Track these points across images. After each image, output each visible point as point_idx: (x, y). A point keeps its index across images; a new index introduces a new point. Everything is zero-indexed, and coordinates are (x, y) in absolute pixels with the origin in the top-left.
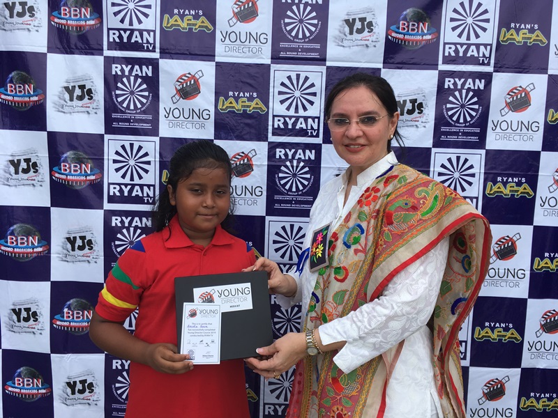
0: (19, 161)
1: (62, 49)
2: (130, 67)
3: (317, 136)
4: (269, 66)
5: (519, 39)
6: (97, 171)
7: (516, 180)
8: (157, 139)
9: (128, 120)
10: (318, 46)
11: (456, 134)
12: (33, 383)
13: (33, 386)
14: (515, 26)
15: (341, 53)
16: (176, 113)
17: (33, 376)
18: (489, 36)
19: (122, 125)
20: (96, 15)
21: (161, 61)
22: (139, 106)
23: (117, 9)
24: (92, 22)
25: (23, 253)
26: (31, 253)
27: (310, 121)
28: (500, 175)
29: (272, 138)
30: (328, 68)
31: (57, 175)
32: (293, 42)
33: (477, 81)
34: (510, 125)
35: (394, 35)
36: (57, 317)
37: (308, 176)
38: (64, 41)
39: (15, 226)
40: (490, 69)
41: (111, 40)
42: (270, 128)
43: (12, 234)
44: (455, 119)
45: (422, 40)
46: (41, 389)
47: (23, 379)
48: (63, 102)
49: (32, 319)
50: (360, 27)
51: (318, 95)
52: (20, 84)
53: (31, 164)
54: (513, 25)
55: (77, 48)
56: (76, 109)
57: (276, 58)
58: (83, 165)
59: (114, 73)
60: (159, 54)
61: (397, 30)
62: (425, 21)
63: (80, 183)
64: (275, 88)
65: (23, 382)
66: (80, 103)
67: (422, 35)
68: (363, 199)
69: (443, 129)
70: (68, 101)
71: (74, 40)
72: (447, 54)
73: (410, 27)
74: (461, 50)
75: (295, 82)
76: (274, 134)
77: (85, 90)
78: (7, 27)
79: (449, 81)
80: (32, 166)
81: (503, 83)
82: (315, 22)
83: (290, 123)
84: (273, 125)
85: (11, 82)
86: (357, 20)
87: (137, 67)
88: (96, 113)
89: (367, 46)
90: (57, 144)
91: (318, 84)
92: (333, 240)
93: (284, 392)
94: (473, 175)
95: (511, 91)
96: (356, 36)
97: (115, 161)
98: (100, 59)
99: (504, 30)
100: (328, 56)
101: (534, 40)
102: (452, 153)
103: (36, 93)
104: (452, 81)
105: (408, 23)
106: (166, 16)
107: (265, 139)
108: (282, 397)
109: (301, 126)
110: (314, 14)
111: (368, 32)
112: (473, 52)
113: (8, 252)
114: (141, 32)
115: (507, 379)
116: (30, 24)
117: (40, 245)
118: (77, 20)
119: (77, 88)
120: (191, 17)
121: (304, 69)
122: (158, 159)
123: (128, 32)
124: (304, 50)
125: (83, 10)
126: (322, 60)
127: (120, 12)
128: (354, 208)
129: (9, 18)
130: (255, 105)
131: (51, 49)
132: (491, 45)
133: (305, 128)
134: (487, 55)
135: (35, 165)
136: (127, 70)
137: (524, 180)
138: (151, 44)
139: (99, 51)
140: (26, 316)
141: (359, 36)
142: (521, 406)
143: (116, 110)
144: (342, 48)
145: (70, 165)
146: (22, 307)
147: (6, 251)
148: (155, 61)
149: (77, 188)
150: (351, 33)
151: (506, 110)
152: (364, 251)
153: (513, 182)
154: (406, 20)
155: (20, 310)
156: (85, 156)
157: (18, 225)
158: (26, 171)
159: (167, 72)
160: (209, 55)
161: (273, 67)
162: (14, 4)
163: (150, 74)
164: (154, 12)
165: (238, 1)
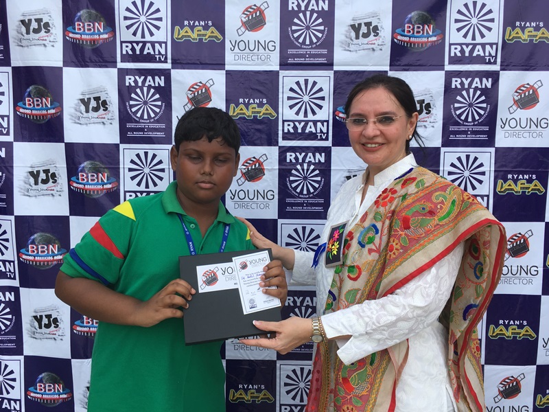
0: (38, 172)
1: (77, 63)
2: (143, 78)
3: (327, 139)
4: (278, 72)
5: (525, 37)
6: (113, 179)
7: (526, 177)
9: (142, 130)
10: (325, 51)
11: (465, 132)
12: (54, 388)
13: (55, 391)
14: (521, 24)
15: (348, 57)
17: (54, 382)
18: (494, 35)
19: (136, 134)
20: (109, 29)
21: (172, 71)
22: (153, 115)
23: (129, 22)
24: (105, 36)
25: (44, 261)
26: (51, 261)
27: (319, 124)
28: (510, 172)
29: (282, 143)
30: (335, 72)
31: (75, 185)
32: (301, 48)
33: (484, 80)
34: (519, 122)
35: (399, 37)
36: (78, 322)
37: (319, 179)
38: (78, 55)
39: (36, 235)
40: (496, 68)
41: (124, 52)
42: (280, 133)
43: (33, 242)
44: (463, 118)
45: (428, 42)
46: (62, 394)
47: (45, 384)
48: (79, 114)
49: (53, 325)
50: (366, 32)
51: (327, 99)
52: (38, 97)
53: (50, 174)
54: (518, 24)
55: (92, 62)
56: (92, 120)
57: (284, 65)
58: (100, 175)
59: (127, 84)
60: (171, 65)
61: (402, 33)
62: (430, 23)
63: (98, 191)
64: (284, 94)
65: (45, 388)
66: (96, 114)
67: (427, 36)
68: (380, 199)
69: (452, 128)
70: (84, 113)
71: (88, 54)
72: (452, 55)
73: (416, 30)
74: (467, 50)
75: (303, 87)
76: (284, 138)
77: (100, 102)
78: (24, 43)
79: (456, 81)
80: (51, 177)
81: (510, 81)
82: (322, 28)
83: (300, 127)
84: (283, 130)
85: (29, 96)
86: (363, 25)
87: (149, 78)
88: (111, 124)
89: (373, 50)
90: (75, 155)
91: (326, 88)
92: (349, 238)
93: (300, 392)
94: (483, 173)
95: (519, 88)
96: (362, 40)
97: (130, 170)
98: (114, 71)
99: (509, 29)
100: (335, 61)
101: (540, 38)
102: (462, 152)
103: (53, 106)
104: (459, 80)
105: (413, 25)
106: (177, 28)
107: (276, 144)
108: (298, 397)
109: (311, 130)
110: (320, 20)
111: (374, 36)
112: (478, 51)
113: (30, 261)
114: (153, 44)
115: (522, 376)
116: (46, 40)
117: (60, 253)
118: (91, 34)
119: (92, 100)
120: (200, 28)
121: (312, 75)
123: (141, 45)
124: (312, 56)
125: (97, 24)
126: (329, 65)
127: (132, 25)
128: (371, 208)
129: (25, 35)
130: (265, 110)
131: (66, 64)
132: (497, 44)
133: (314, 131)
134: (493, 54)
135: (54, 175)
136: (140, 81)
137: (534, 177)
138: (163, 55)
139: (113, 63)
140: (47, 323)
141: (366, 41)
142: (537, 403)
143: (131, 120)
144: (349, 52)
145: (87, 174)
146: (44, 314)
147: (27, 260)
148: (167, 72)
149: (94, 197)
150: (357, 37)
151: (515, 107)
152: (378, 251)
153: (524, 179)
154: (411, 23)
155: (41, 316)
156: (101, 165)
157: (39, 234)
158: (45, 182)
159: (178, 82)
160: (219, 65)
161: (282, 73)
162: (30, 20)
163: (162, 84)
164: (165, 25)
165: (246, 10)
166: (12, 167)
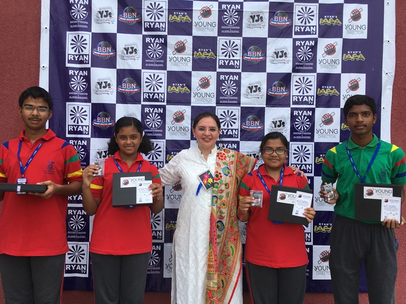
0: (101, 152)
1: (123, 102)
2: (153, 109)
4: (215, 107)
5: (326, 93)
8: (165, 141)
9: (152, 133)
10: (237, 98)
11: (300, 135)
15: (247, 101)
16: (173, 129)
18: (313, 92)
20: (139, 87)
21: (167, 106)
22: (157, 126)
24: (136, 90)
28: (322, 154)
30: (241, 107)
33: (308, 112)
34: (324, 131)
35: (270, 93)
38: (123, 98)
40: (314, 106)
41: (145, 97)
44: (299, 129)
45: (283, 94)
50: (255, 90)
51: (237, 119)
52: (104, 117)
54: (323, 87)
55: (130, 102)
57: (218, 103)
59: (146, 112)
60: (166, 103)
61: (271, 91)
62: (284, 86)
69: (294, 133)
71: (128, 98)
72: (294, 100)
73: (277, 89)
74: (300, 99)
75: (227, 114)
78: (98, 92)
81: (320, 113)
82: (235, 88)
83: (225, 132)
85: (99, 116)
86: (254, 87)
87: (156, 109)
89: (258, 98)
91: (237, 114)
94: (309, 154)
95: (324, 116)
96: (253, 93)
98: (140, 106)
99: (319, 89)
100: (241, 102)
101: (333, 93)
102: (299, 144)
103: (111, 122)
104: (297, 112)
106: (169, 87)
109: (230, 133)
110: (234, 84)
111: (259, 92)
112: (305, 99)
116: (109, 91)
118: (129, 89)
120: (180, 87)
121: (231, 108)
122: (165, 150)
123: (152, 94)
124: (231, 100)
125: (132, 85)
126: (239, 104)
127: (149, 85)
129: (99, 89)
131: (118, 102)
132: (314, 96)
133: (232, 134)
134: (312, 100)
136: (151, 110)
138: (162, 99)
139: (139, 102)
141: (255, 94)
144: (247, 99)
148: (164, 106)
150: (251, 92)
151: (322, 124)
154: (275, 86)
159: (169, 111)
160: (188, 103)
161: (217, 107)
162: (102, 82)
163: (162, 112)
164: (164, 85)
165: (201, 79)
166: (90, 150)
